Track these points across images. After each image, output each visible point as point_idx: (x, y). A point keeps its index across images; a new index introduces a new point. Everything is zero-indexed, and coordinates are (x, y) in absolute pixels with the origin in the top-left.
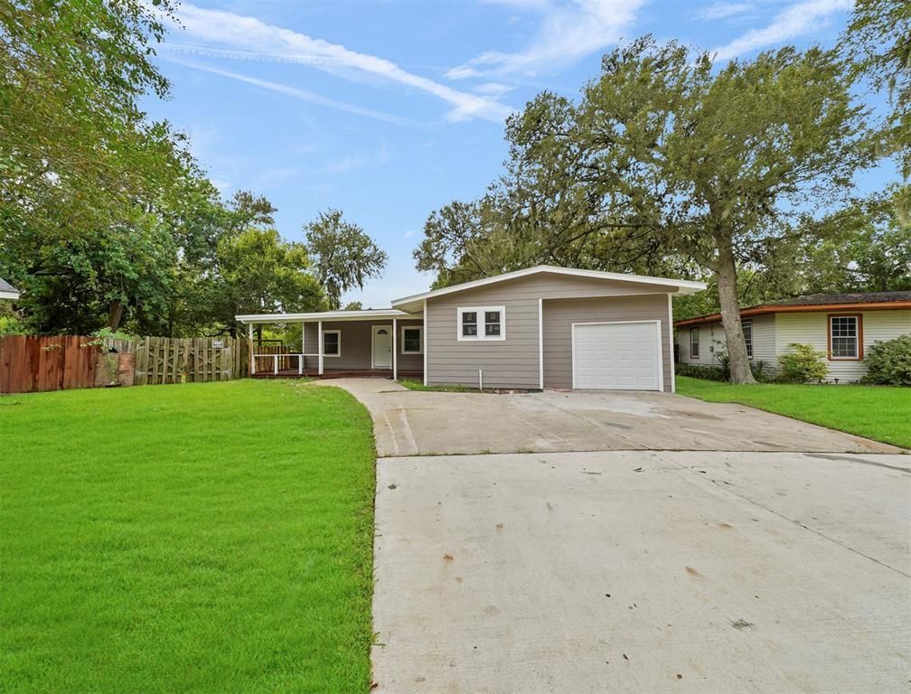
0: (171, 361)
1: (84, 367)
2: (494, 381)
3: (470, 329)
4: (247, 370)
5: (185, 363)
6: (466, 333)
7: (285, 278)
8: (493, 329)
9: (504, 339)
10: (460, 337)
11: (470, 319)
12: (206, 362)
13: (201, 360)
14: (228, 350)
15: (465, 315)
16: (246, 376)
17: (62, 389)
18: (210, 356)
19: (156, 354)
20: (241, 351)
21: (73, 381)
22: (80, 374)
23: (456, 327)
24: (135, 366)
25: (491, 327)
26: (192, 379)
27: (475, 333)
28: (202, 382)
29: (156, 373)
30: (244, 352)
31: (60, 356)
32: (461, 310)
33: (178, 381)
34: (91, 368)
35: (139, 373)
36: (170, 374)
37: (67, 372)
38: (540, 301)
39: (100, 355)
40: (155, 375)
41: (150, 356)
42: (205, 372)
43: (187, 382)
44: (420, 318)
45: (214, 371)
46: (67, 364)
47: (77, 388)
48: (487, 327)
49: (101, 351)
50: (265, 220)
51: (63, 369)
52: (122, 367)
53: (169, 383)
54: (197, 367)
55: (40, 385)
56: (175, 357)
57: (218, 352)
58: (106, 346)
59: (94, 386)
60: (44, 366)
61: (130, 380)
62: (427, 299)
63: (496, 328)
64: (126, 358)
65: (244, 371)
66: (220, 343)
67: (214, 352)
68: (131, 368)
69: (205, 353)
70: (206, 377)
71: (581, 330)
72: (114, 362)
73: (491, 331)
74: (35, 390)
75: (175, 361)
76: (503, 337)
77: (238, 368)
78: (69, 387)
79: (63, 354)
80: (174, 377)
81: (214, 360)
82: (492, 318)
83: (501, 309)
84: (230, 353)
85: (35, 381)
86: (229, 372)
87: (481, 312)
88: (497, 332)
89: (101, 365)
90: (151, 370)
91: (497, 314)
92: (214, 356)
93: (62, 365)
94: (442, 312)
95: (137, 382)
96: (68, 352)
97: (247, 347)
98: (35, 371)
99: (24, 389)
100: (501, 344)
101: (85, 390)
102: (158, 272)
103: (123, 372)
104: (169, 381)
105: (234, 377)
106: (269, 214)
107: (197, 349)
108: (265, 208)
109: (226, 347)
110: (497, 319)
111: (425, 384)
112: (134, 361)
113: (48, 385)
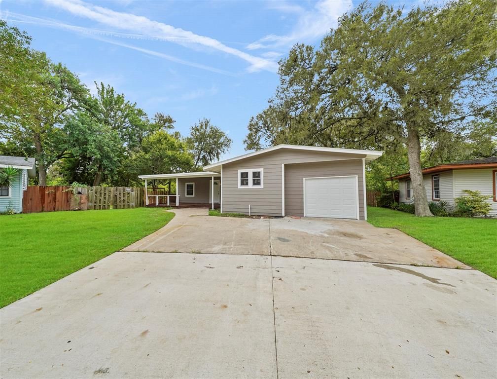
0: (105, 198)
1: (65, 201)
2: (257, 211)
3: (244, 182)
4: (143, 203)
5: (112, 199)
6: (242, 184)
7: (173, 156)
8: (257, 182)
9: (263, 187)
10: (240, 186)
11: (244, 176)
12: (122, 199)
13: (120, 198)
14: (134, 193)
15: (242, 174)
16: (143, 206)
17: (55, 211)
18: (124, 196)
19: (98, 195)
20: (140, 193)
21: (60, 208)
22: (63, 204)
23: (237, 181)
24: (88, 201)
25: (256, 181)
26: (116, 207)
27: (247, 184)
28: (121, 209)
29: (98, 204)
30: (142, 194)
31: (54, 196)
32: (240, 171)
33: (108, 208)
34: (68, 201)
35: (90, 204)
36: (104, 205)
37: (57, 203)
38: (283, 165)
39: (72, 195)
40: (97, 206)
41: (96, 196)
42: (122, 204)
43: (113, 209)
44: (219, 176)
45: (126, 204)
46: (57, 200)
47: (61, 211)
48: (254, 180)
49: (73, 193)
50: (169, 127)
51: (55, 202)
52: (82, 201)
53: (104, 209)
54: (118, 201)
55: (45, 209)
56: (107, 197)
57: (128, 194)
58: (75, 191)
59: (70, 210)
60: (47, 200)
61: (86, 207)
62: (223, 165)
63: (259, 181)
64: (84, 197)
65: (142, 204)
66: (129, 189)
67: (126, 194)
68: (86, 202)
69: (122, 195)
70: (122, 207)
71: (309, 182)
72: (78, 198)
73: (256, 182)
74: (42, 211)
75: (107, 198)
76: (262, 186)
77: (139, 202)
78: (58, 210)
79: (55, 195)
80: (106, 206)
81: (126, 198)
82: (256, 175)
83: (261, 170)
84: (134, 194)
85: (43, 207)
86: (134, 204)
87: (250, 172)
88: (259, 183)
89: (72, 200)
90: (95, 203)
91: (259, 173)
92: (126, 196)
93: (55, 199)
94: (230, 172)
95: (89, 208)
96: (58, 194)
97: (144, 191)
98: (43, 203)
99: (38, 210)
100: (261, 190)
101: (66, 212)
102: (111, 155)
103: (82, 203)
104: (104, 208)
105: (137, 206)
106: (172, 124)
107: (118, 193)
108: (170, 121)
109: (133, 191)
110: (259, 176)
111: (221, 212)
112: (88, 198)
113: (49, 209)
